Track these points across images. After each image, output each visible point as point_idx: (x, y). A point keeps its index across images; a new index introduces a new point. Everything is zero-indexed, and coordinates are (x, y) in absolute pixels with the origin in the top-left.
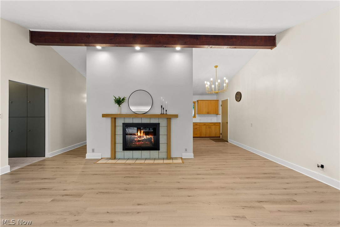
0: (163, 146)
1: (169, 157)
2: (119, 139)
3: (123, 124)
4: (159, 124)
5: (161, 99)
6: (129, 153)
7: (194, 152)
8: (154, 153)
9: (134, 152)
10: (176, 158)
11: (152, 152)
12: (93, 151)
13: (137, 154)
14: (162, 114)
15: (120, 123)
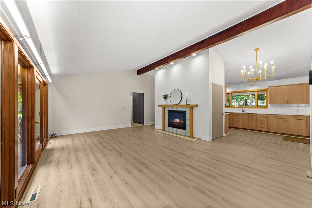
0: (188, 127)
1: (192, 137)
2: (167, 120)
4: (186, 111)
8: (183, 132)
10: (196, 138)
12: (157, 125)
14: (186, 104)
15: (167, 110)
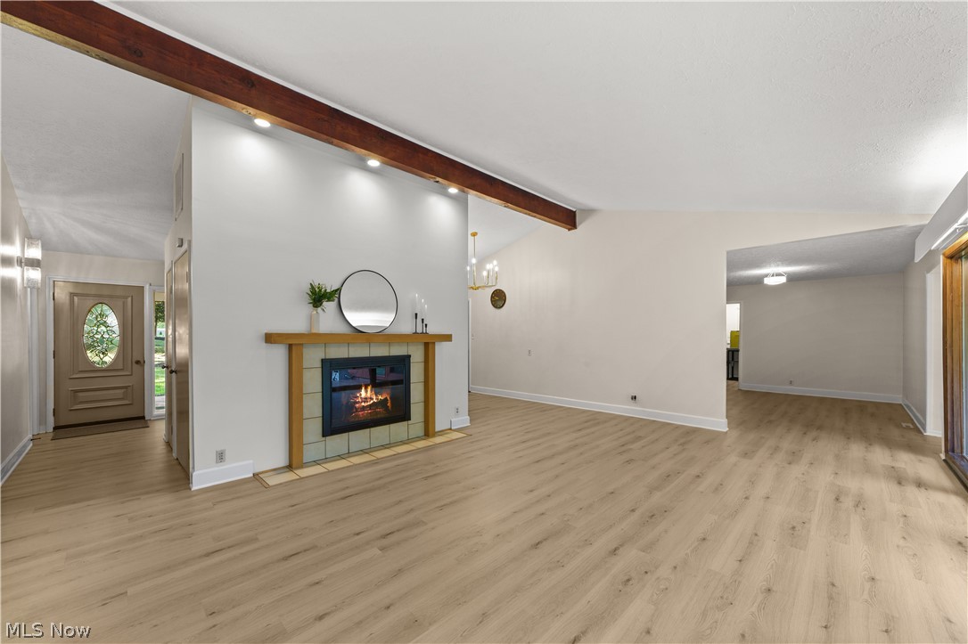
0: (417, 410)
1: (428, 431)
2: (313, 406)
3: (323, 361)
4: (409, 357)
5: (415, 298)
6: (338, 442)
7: (470, 412)
8: (398, 429)
9: (353, 434)
10: (442, 432)
11: (394, 427)
12: (221, 457)
13: (358, 438)
14: (416, 333)
15: (312, 358)
